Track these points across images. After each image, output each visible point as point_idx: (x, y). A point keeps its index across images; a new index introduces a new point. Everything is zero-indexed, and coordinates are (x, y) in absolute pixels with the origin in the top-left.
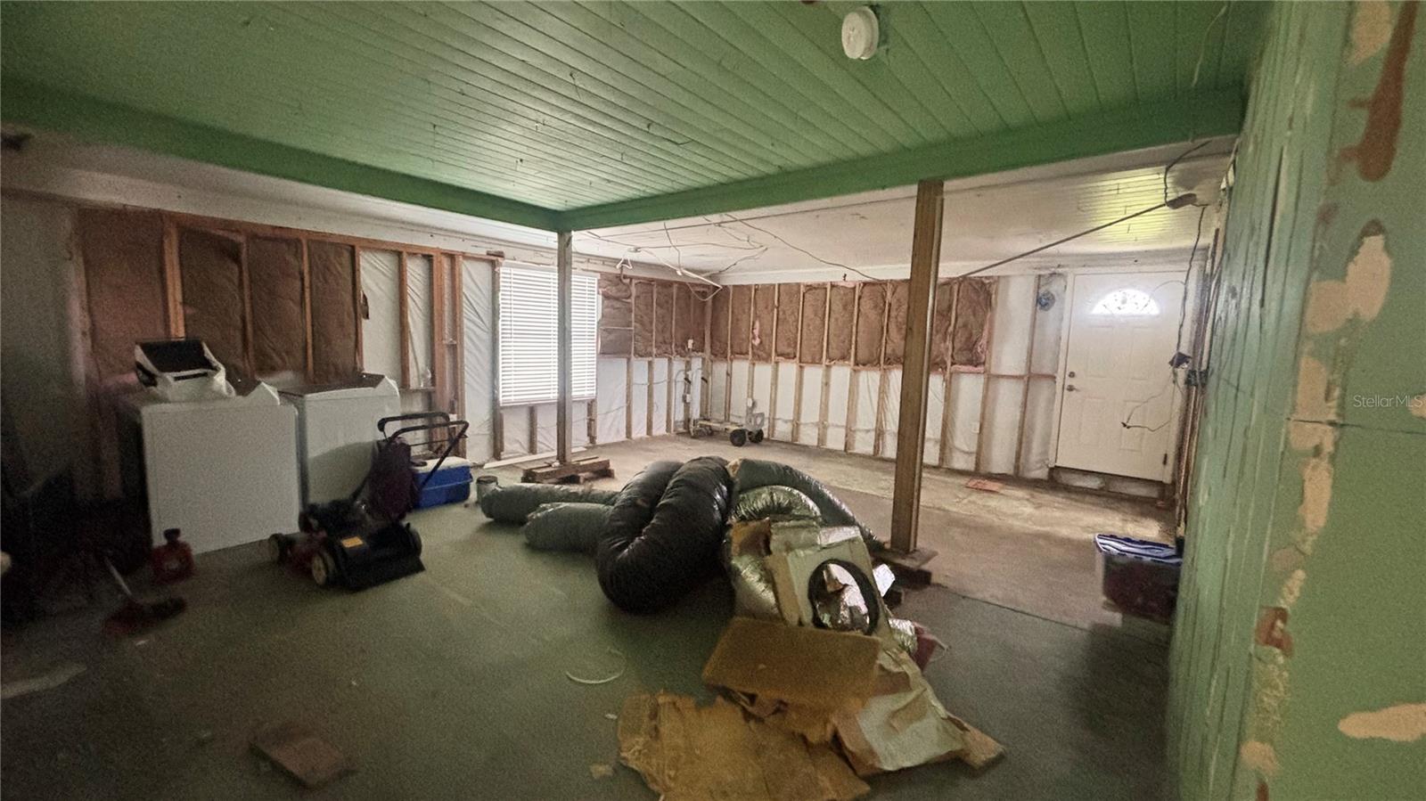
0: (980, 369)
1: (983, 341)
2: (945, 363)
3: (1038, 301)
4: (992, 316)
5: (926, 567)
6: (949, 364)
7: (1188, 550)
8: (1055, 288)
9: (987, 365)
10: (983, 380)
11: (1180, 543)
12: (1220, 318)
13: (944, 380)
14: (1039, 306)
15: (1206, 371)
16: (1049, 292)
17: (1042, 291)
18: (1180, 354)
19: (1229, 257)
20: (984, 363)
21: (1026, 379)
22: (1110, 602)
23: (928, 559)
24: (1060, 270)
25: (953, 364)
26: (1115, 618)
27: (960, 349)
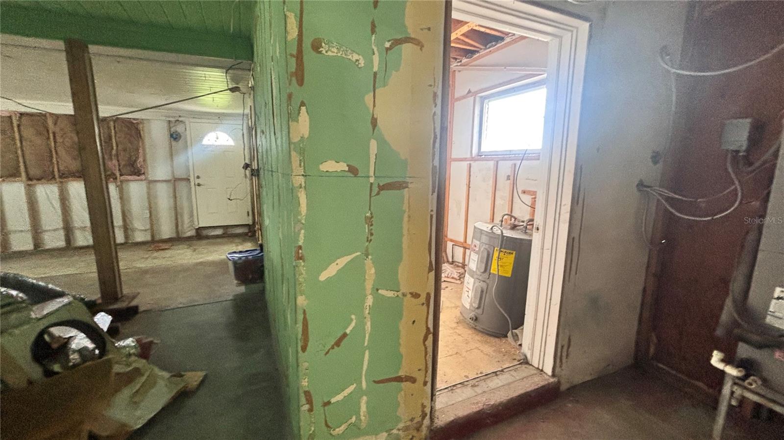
0: (143, 177)
1: (141, 159)
2: (114, 175)
3: (171, 136)
4: (143, 143)
5: (134, 303)
6: (118, 174)
7: (265, 249)
8: (180, 129)
9: (146, 174)
10: (145, 184)
11: (261, 246)
12: (260, 145)
13: (117, 186)
14: (172, 139)
15: (258, 169)
16: (176, 132)
17: (172, 130)
18: (246, 163)
19: (258, 117)
20: (144, 174)
21: (173, 181)
22: (239, 282)
23: (134, 297)
24: (180, 119)
25: (121, 175)
26: (242, 289)
27: (125, 165)
